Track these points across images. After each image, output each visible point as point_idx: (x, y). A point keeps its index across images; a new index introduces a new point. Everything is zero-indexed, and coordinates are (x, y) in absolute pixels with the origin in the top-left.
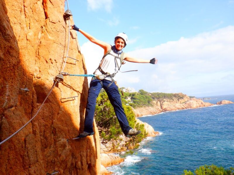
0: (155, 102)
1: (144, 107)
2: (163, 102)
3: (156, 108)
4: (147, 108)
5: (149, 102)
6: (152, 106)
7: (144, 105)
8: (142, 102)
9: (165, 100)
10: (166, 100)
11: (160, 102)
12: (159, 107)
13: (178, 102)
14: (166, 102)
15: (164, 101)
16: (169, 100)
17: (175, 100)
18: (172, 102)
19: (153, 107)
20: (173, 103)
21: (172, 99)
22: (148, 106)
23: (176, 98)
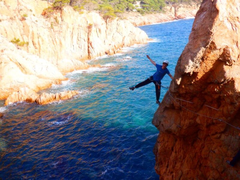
0: (168, 8)
1: (155, 13)
2: (178, 8)
3: (169, 15)
4: (158, 14)
5: (161, 8)
6: (164, 12)
7: (154, 11)
8: (152, 7)
9: (181, 5)
10: (183, 6)
11: (175, 7)
12: (172, 14)
13: (196, 8)
14: (182, 8)
15: (180, 7)
16: (185, 5)
17: (193, 6)
18: (190, 7)
19: (166, 14)
20: (190, 9)
21: (190, 4)
22: (159, 13)
23: (195, 3)
